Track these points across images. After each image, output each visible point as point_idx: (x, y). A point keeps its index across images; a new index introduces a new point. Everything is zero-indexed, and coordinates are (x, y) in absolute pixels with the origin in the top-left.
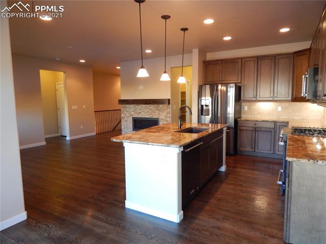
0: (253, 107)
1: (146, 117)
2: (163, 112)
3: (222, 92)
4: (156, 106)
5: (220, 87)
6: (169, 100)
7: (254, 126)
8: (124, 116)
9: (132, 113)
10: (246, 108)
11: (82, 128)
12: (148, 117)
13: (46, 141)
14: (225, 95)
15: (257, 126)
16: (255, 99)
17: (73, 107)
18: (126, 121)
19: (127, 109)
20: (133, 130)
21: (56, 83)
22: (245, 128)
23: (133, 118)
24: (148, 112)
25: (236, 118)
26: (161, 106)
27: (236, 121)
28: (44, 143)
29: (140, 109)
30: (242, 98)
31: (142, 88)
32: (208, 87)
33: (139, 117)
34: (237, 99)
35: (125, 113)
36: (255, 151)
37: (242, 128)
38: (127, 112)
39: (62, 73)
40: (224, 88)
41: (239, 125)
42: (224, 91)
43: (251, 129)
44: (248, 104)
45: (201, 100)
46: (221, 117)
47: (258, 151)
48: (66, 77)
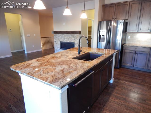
0: (135, 37)
1: (67, 41)
2: (77, 39)
3: (114, 27)
4: (73, 35)
5: (112, 23)
6: (80, 32)
7: (134, 49)
8: (56, 40)
9: (60, 39)
10: (129, 37)
11: (33, 47)
12: (69, 41)
13: (12, 54)
14: (116, 28)
15: (137, 50)
16: (136, 31)
17: (28, 35)
18: (57, 44)
19: (57, 37)
20: (61, 49)
21: (19, 21)
22: (128, 51)
23: (60, 42)
24: (68, 38)
25: (122, 44)
26: (76, 35)
27: (122, 46)
28: (11, 55)
29: (64, 37)
30: (128, 31)
31: (65, 24)
32: (105, 23)
33: (63, 41)
34: (124, 31)
35: (56, 39)
36: (133, 67)
37: (126, 51)
38: (57, 38)
39: (20, 15)
40: (115, 24)
41: (124, 48)
42: (115, 26)
43: (133, 52)
44: (131, 34)
45: (100, 32)
46: (112, 43)
47: (136, 67)
48: (22, 18)
